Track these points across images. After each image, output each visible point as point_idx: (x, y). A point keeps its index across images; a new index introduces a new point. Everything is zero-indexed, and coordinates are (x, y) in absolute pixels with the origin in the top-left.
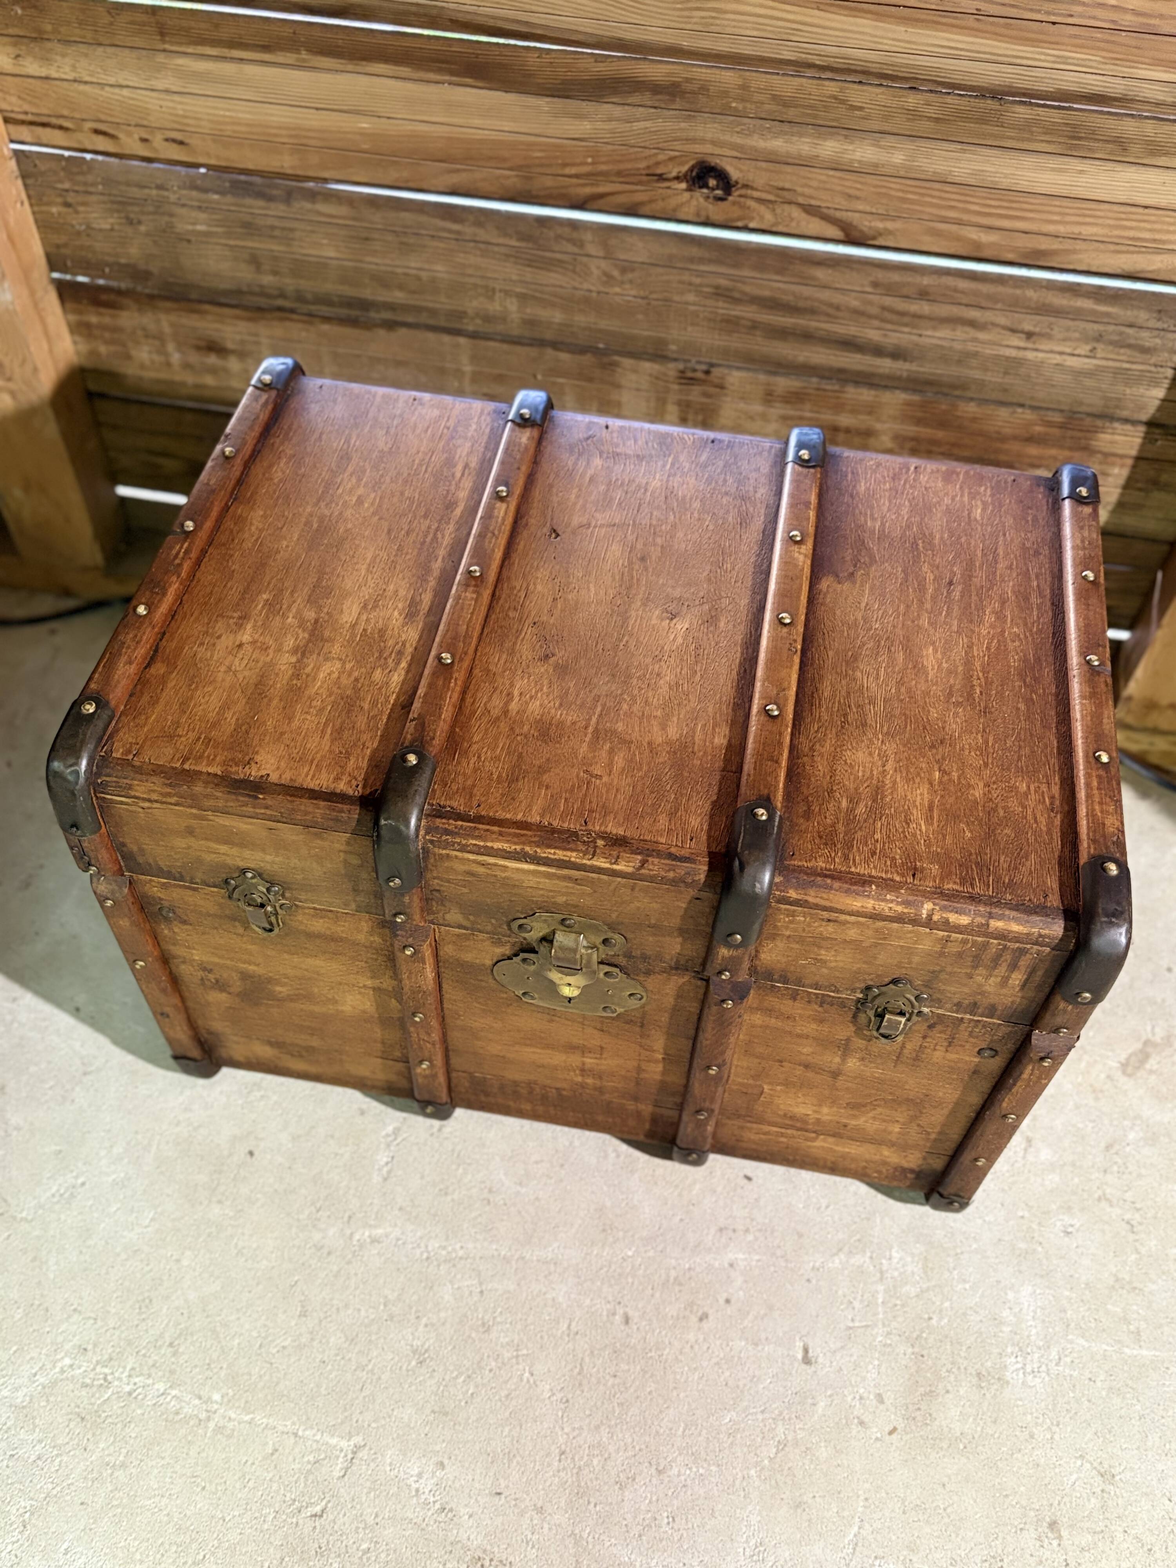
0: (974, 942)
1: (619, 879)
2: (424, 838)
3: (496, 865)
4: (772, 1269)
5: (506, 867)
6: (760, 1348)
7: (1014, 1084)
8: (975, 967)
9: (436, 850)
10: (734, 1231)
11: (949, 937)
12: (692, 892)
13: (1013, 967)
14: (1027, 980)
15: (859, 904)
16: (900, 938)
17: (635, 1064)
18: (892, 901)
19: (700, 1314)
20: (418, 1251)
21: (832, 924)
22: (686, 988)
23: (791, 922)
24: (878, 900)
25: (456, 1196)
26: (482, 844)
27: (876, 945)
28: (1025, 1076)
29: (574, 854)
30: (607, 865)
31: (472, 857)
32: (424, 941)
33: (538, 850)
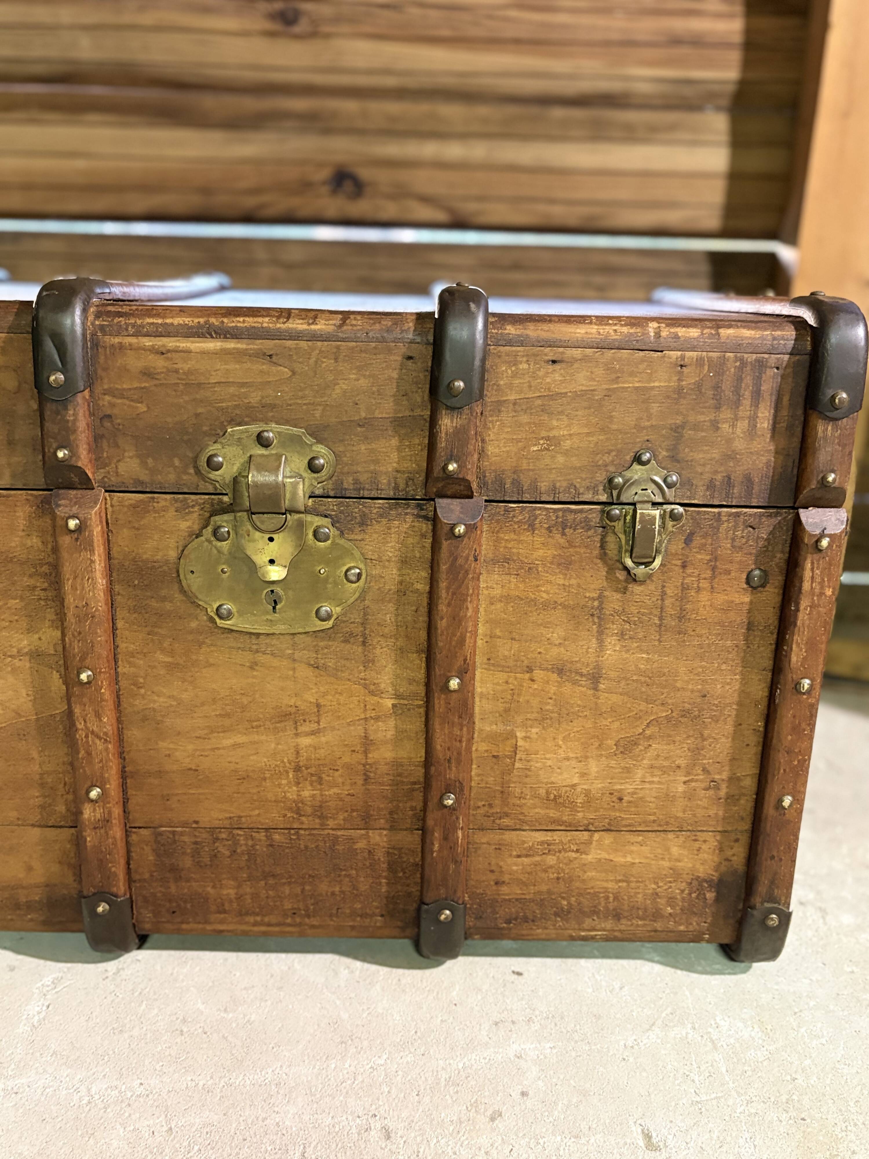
0: (710, 359)
1: (319, 344)
2: (93, 324)
3: (176, 351)
4: (574, 1054)
5: (189, 352)
6: (583, 1141)
7: (797, 610)
8: (718, 408)
9: (107, 338)
10: (513, 1022)
11: (683, 358)
12: (402, 349)
13: (757, 395)
14: (775, 416)
15: (583, 331)
16: (632, 374)
17: (359, 730)
18: (616, 324)
19: (489, 1113)
20: (76, 1097)
21: (557, 366)
22: (410, 540)
23: (515, 375)
24: (602, 325)
25: (136, 1032)
26: (160, 321)
27: (608, 394)
28: (806, 586)
29: (267, 319)
30: (305, 327)
31: (148, 342)
32: (92, 508)
33: (225, 320)
